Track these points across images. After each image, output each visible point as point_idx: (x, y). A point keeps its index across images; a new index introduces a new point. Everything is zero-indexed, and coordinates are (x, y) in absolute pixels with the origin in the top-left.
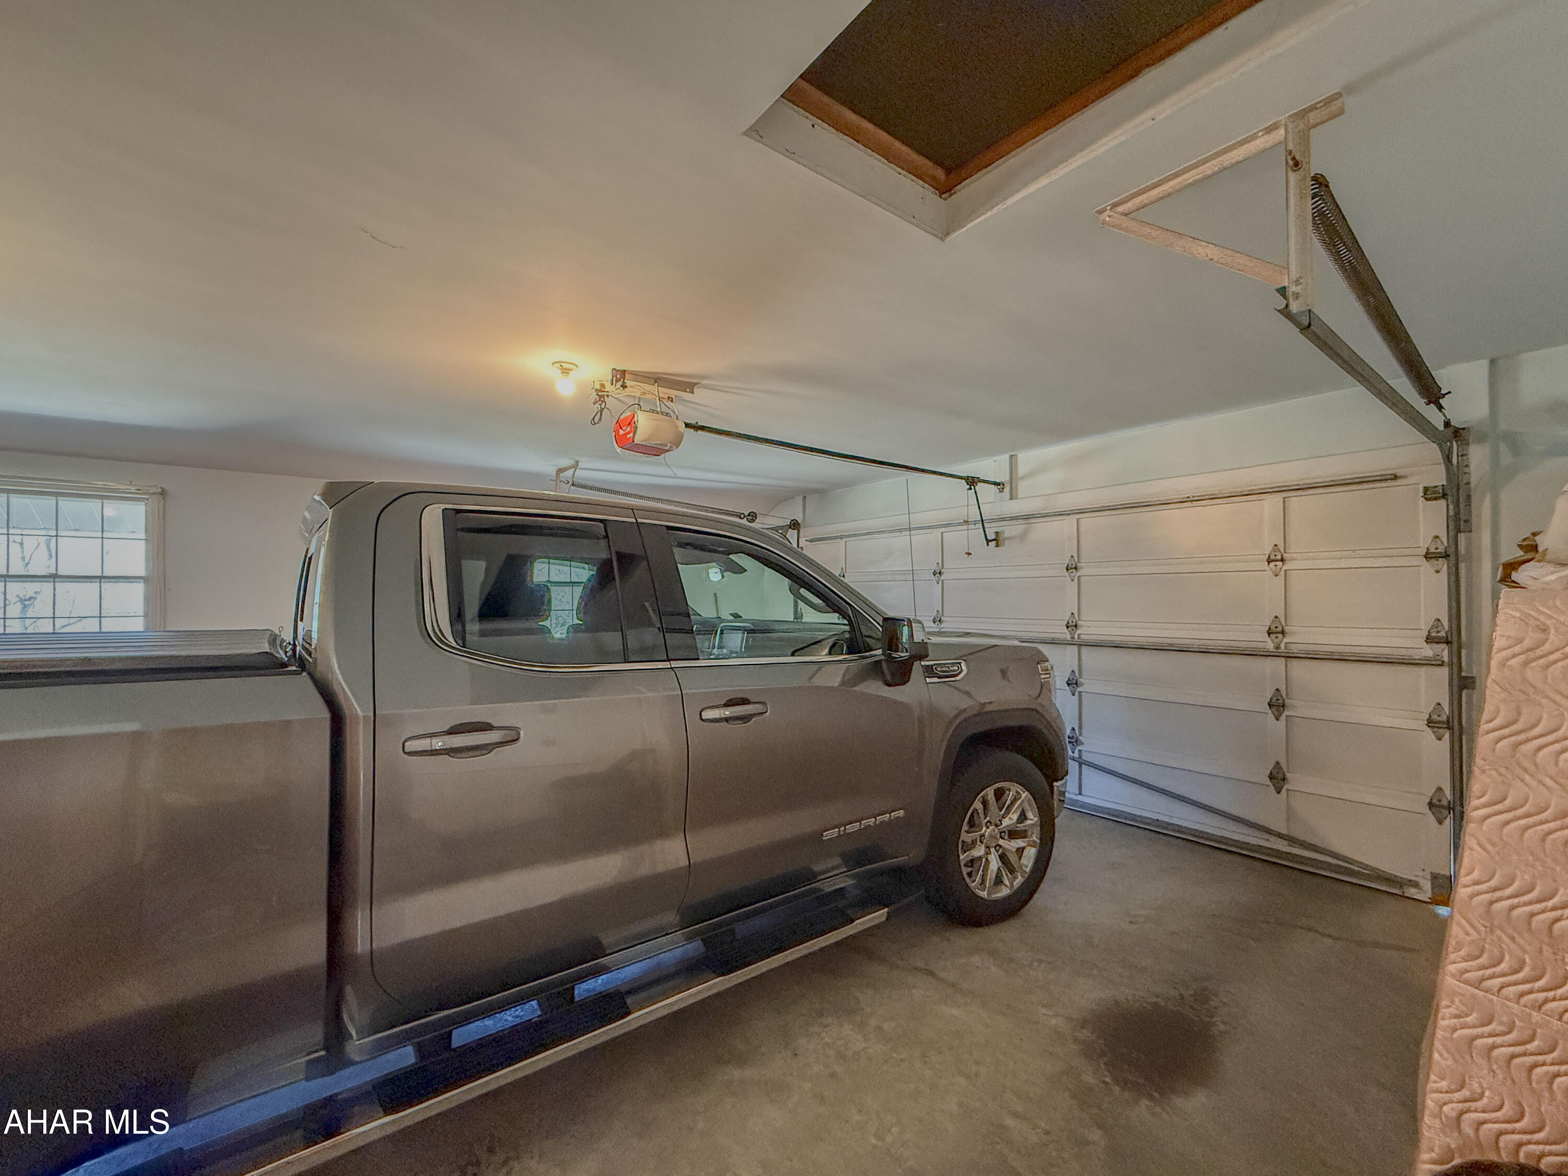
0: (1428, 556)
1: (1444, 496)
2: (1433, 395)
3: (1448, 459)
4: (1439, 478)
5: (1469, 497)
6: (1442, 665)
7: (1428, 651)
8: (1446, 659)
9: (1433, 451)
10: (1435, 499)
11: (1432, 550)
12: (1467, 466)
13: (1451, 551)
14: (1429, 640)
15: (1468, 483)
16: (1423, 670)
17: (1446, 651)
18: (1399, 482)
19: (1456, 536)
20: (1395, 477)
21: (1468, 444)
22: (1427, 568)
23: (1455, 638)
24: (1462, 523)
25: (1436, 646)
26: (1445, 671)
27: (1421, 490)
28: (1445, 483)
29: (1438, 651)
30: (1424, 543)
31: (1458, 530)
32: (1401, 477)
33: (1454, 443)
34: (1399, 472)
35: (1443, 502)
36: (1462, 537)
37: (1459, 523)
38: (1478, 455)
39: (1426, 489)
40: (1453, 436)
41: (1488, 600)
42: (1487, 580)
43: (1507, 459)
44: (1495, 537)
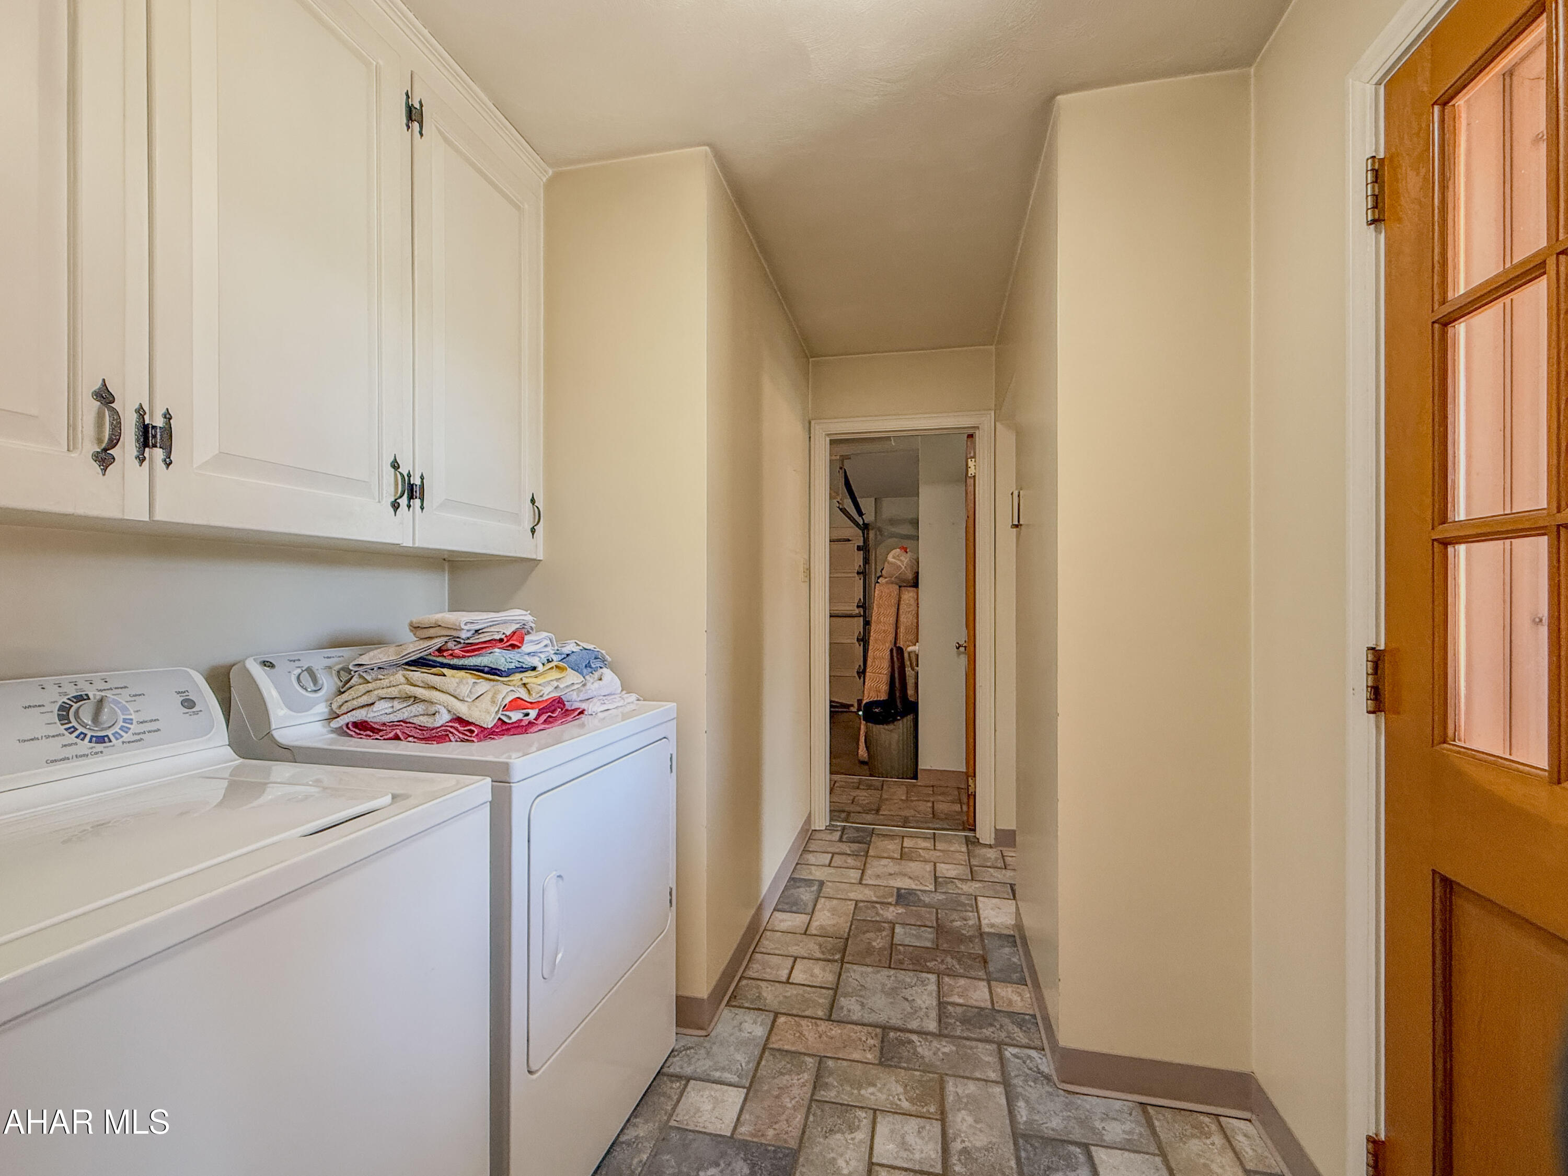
0: (858, 573)
1: (863, 550)
2: (860, 514)
3: (864, 536)
4: (861, 543)
5: (869, 551)
6: (861, 615)
7: (857, 611)
8: (862, 612)
9: (861, 532)
10: (860, 551)
11: (859, 571)
12: (869, 539)
13: (864, 571)
14: (858, 606)
15: (869, 546)
16: (856, 619)
17: (862, 609)
18: (850, 543)
19: (865, 565)
20: (849, 540)
21: (869, 530)
22: (857, 577)
23: (865, 604)
25: (860, 608)
26: (862, 617)
27: (856, 546)
28: (863, 545)
29: (860, 610)
30: (857, 568)
31: (866, 563)
32: (851, 540)
33: (866, 531)
34: (850, 538)
35: (862, 552)
36: (867, 565)
37: (866, 561)
38: (872, 534)
39: (858, 546)
40: (865, 527)
41: (873, 586)
42: (873, 581)
43: (879, 537)
44: (876, 568)
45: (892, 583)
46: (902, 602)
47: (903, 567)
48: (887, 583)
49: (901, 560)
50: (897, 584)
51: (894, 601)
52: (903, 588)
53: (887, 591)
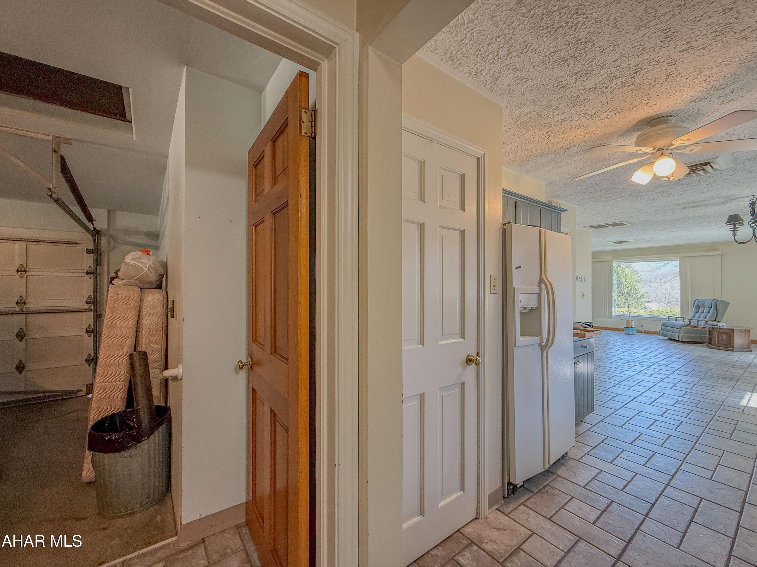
0: (87, 273)
1: (93, 253)
2: (91, 219)
3: (94, 240)
4: (91, 246)
5: (101, 254)
6: (91, 311)
7: (86, 306)
8: (92, 309)
9: (90, 237)
10: (90, 253)
11: (89, 271)
12: (100, 243)
13: (95, 272)
14: (87, 302)
15: (101, 249)
16: (85, 313)
17: (93, 306)
18: (77, 245)
19: (97, 267)
20: (76, 244)
21: (101, 236)
22: (87, 277)
23: (96, 301)
24: (99, 263)
25: (89, 304)
26: (92, 312)
27: (85, 249)
28: (93, 248)
29: (90, 306)
30: (86, 269)
31: (97, 265)
32: (78, 244)
33: (97, 236)
34: (78, 242)
35: (93, 255)
36: (98, 267)
37: (98, 262)
38: (104, 240)
39: (87, 249)
40: (96, 233)
41: (106, 286)
42: (106, 282)
43: (112, 244)
44: (108, 269)
45: (132, 285)
46: (145, 304)
47: (146, 270)
48: (125, 285)
49: (142, 263)
50: (137, 286)
51: (134, 303)
52: (146, 291)
53: (124, 293)
